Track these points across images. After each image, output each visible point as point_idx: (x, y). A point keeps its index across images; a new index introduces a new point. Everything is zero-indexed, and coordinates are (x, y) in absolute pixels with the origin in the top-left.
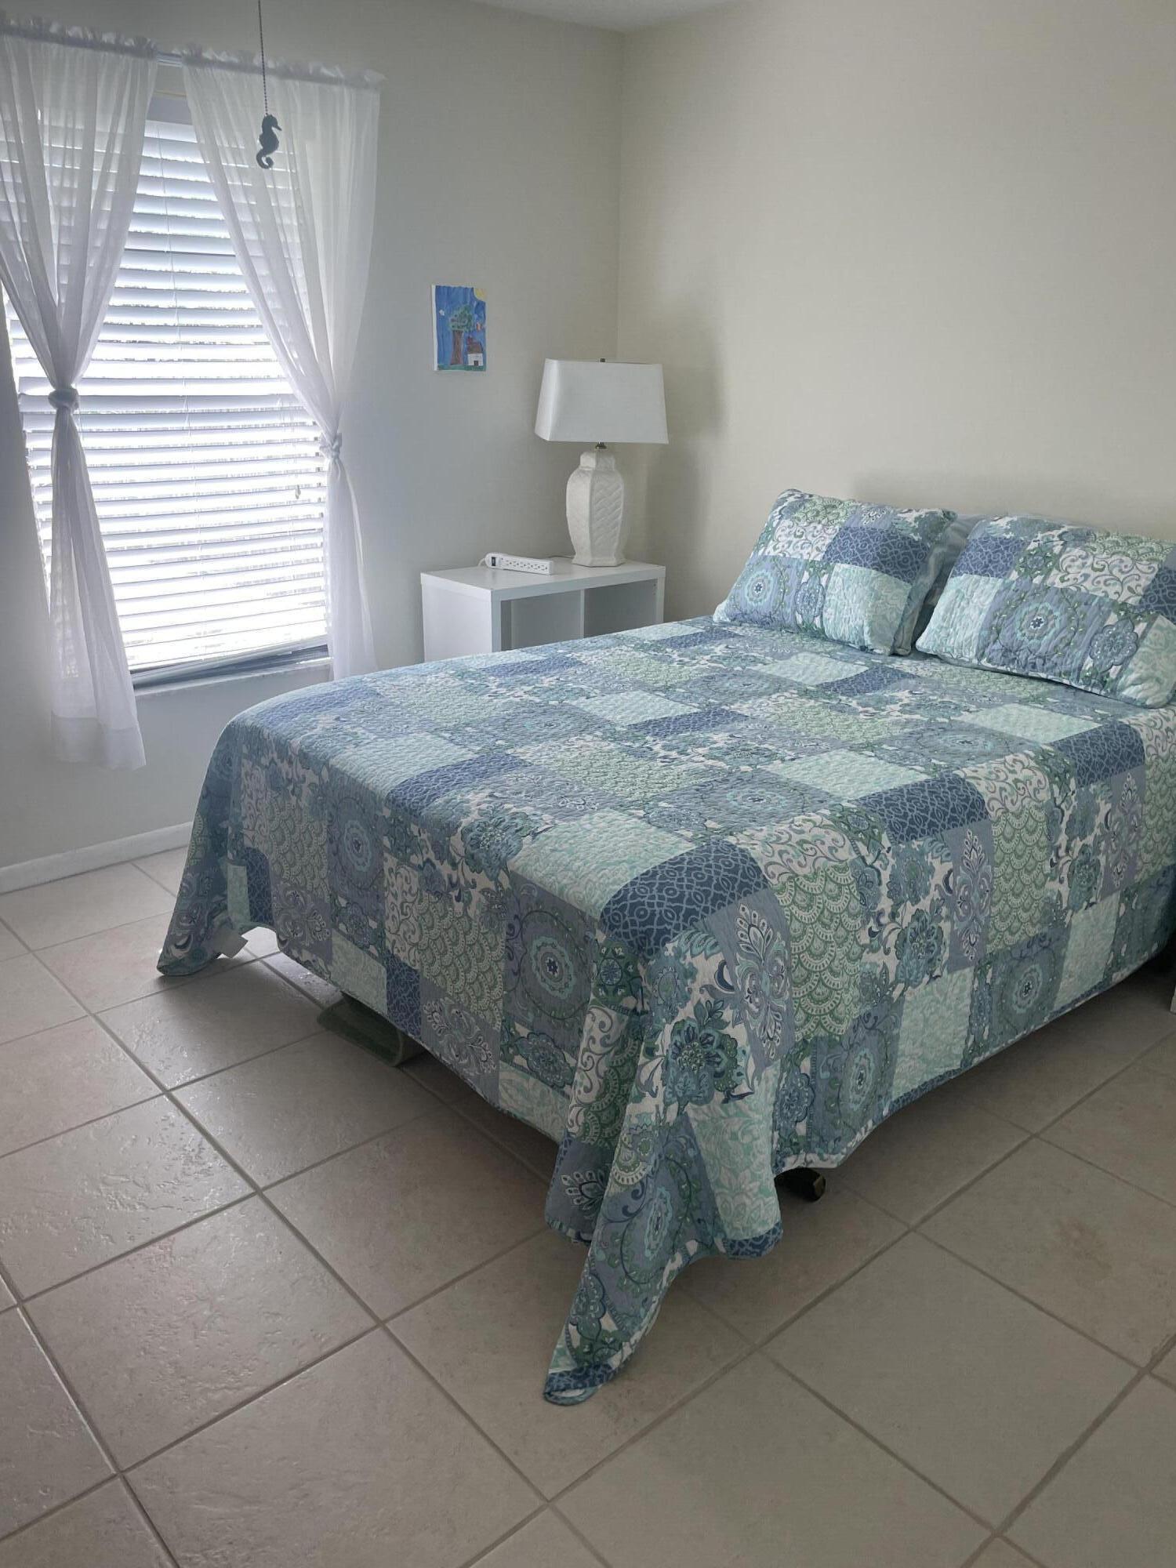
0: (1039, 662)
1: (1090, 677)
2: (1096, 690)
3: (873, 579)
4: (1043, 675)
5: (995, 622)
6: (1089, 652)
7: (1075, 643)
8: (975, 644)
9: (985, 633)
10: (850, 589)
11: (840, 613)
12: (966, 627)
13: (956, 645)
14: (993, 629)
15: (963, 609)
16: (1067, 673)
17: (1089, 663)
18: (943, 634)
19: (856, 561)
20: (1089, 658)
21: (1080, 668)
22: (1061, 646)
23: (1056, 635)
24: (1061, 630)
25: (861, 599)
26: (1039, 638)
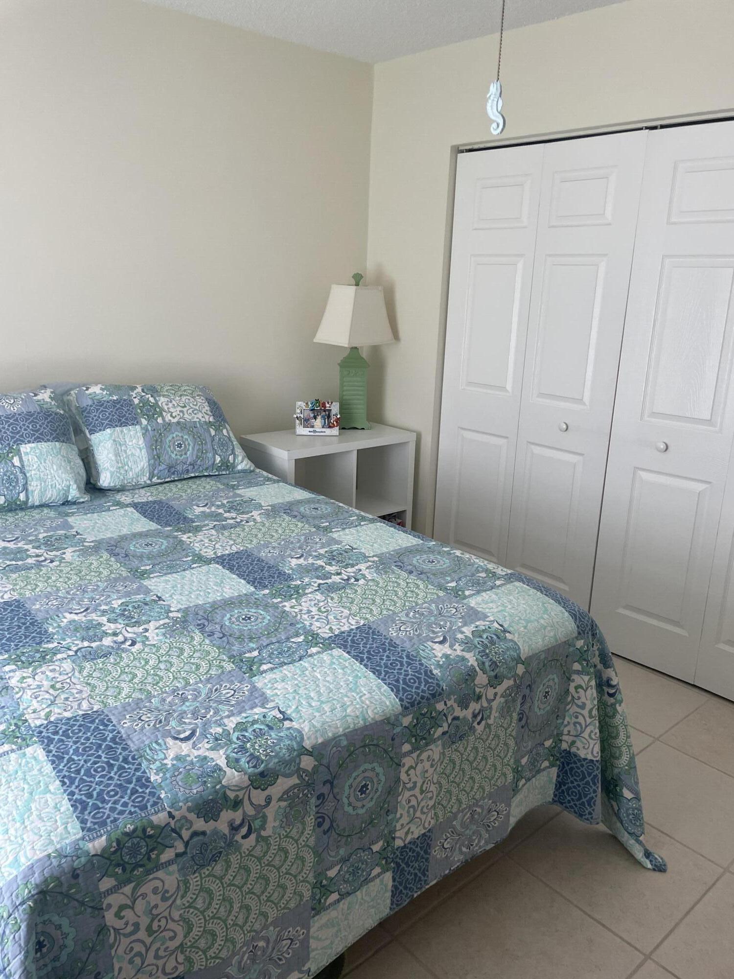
0: (190, 468)
1: (220, 467)
2: (224, 473)
3: (60, 449)
4: (193, 475)
5: (155, 452)
6: (215, 453)
7: (206, 450)
8: (147, 470)
9: (152, 462)
10: (47, 461)
11: (45, 482)
12: (135, 462)
13: (135, 476)
14: (156, 457)
15: (125, 451)
16: (207, 469)
17: (218, 459)
18: (122, 471)
19: (38, 440)
20: (217, 456)
21: (213, 464)
22: (200, 454)
23: (193, 449)
24: (194, 445)
25: (60, 467)
26: (186, 454)
